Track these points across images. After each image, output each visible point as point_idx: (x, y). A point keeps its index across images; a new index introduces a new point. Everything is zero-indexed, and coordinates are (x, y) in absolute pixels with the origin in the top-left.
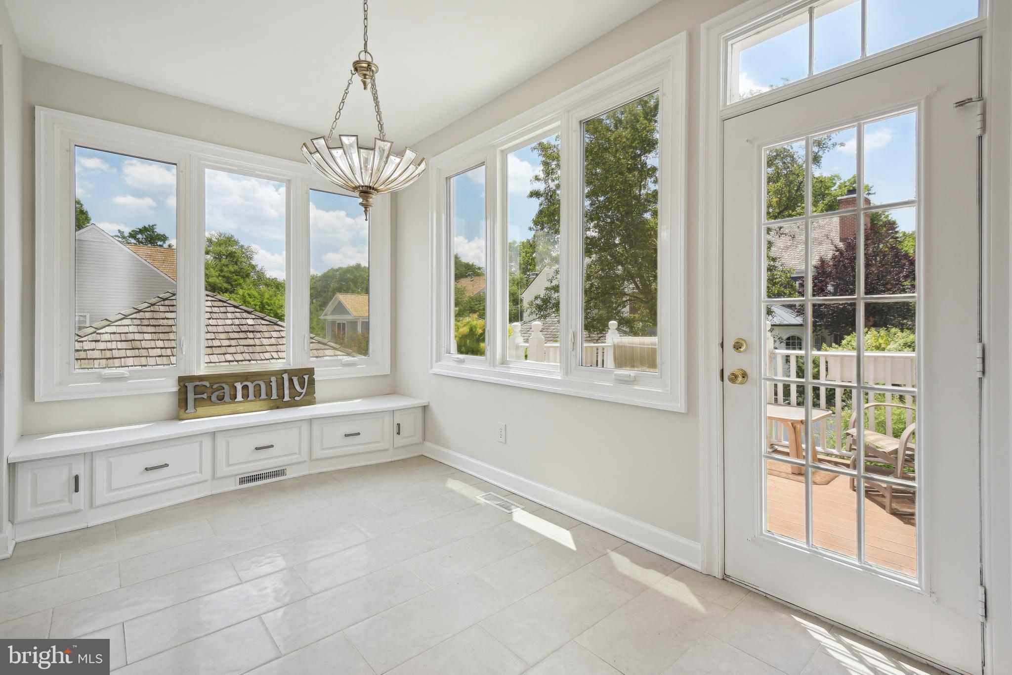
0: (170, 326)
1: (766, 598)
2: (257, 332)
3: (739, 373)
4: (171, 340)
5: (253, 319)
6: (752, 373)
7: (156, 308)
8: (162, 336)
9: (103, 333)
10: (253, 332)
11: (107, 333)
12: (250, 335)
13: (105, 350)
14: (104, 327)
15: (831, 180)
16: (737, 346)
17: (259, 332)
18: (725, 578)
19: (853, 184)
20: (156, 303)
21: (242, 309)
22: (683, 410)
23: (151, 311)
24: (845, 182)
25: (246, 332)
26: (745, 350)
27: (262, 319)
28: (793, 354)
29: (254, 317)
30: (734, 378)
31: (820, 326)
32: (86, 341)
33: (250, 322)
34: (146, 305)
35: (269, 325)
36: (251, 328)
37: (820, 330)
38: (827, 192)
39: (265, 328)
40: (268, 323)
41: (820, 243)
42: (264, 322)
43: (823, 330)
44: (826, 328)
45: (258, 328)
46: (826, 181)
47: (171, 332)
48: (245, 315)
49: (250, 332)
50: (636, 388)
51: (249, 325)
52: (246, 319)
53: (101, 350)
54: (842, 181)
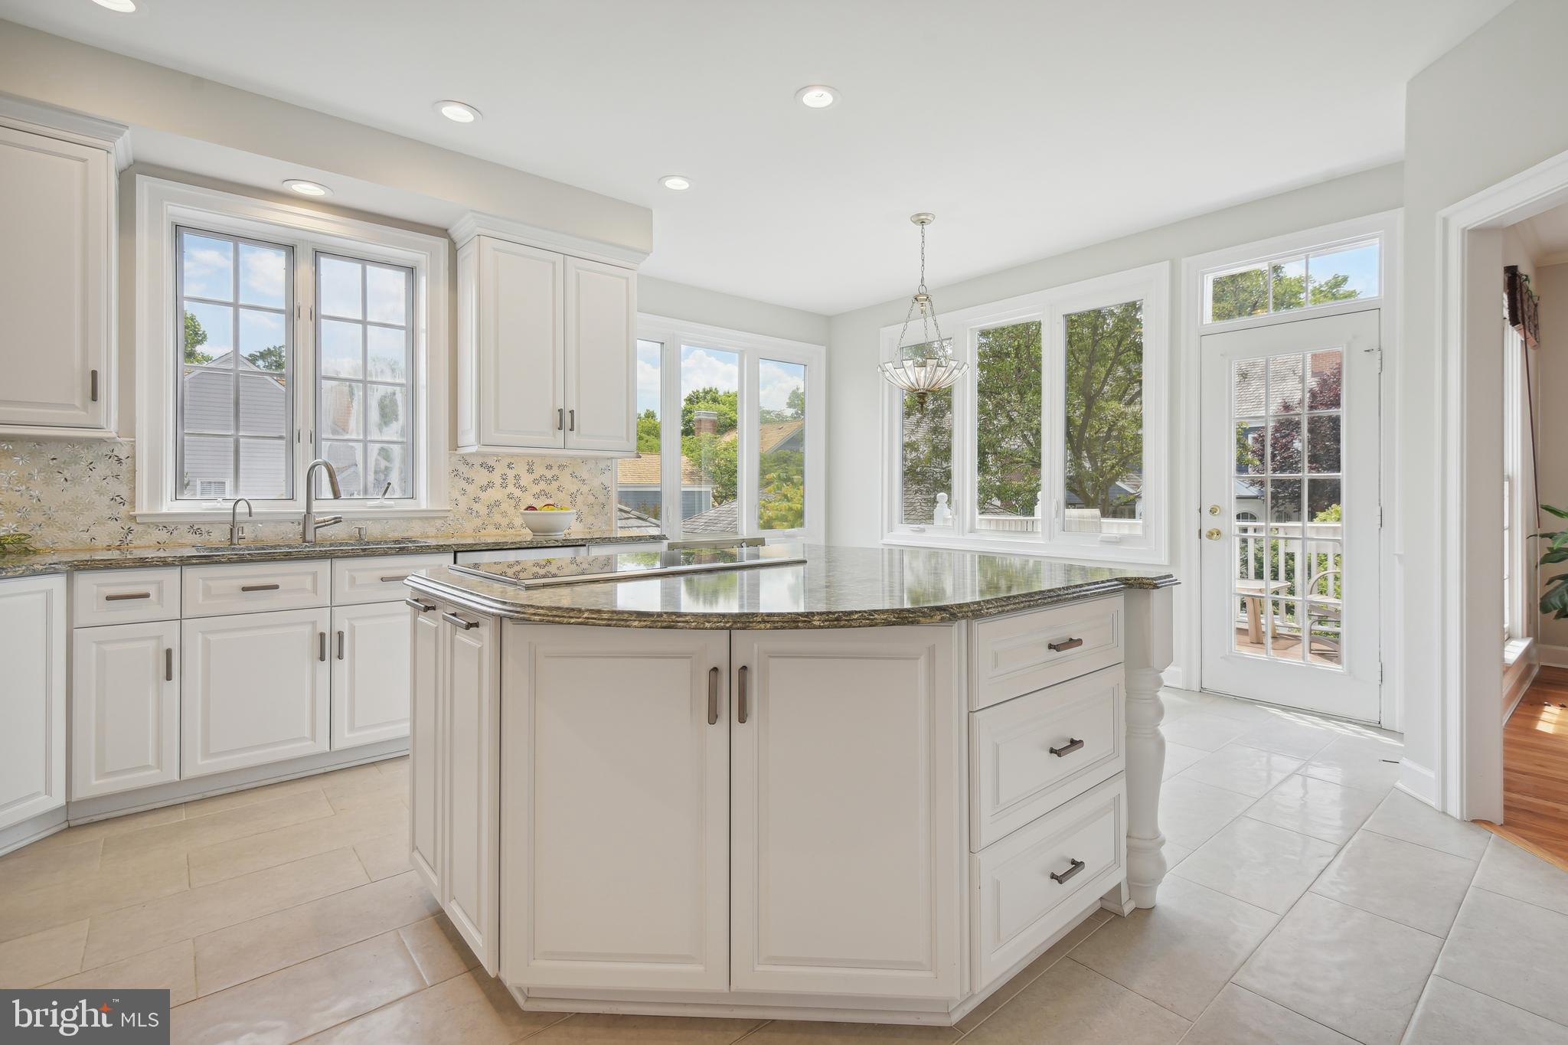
1: (1236, 699)
3: (1215, 532)
6: (1225, 531)
15: (1299, 283)
16: (1213, 511)
18: (1202, 690)
19: (1333, 289)
22: (1166, 563)
24: (1321, 286)
26: (1219, 514)
28: (1250, 526)
30: (1210, 535)
31: (1284, 498)
37: (1283, 504)
38: (1293, 300)
41: (1283, 379)
43: (1287, 505)
44: (1291, 502)
46: (1293, 284)
50: (1122, 547)
54: (1317, 285)
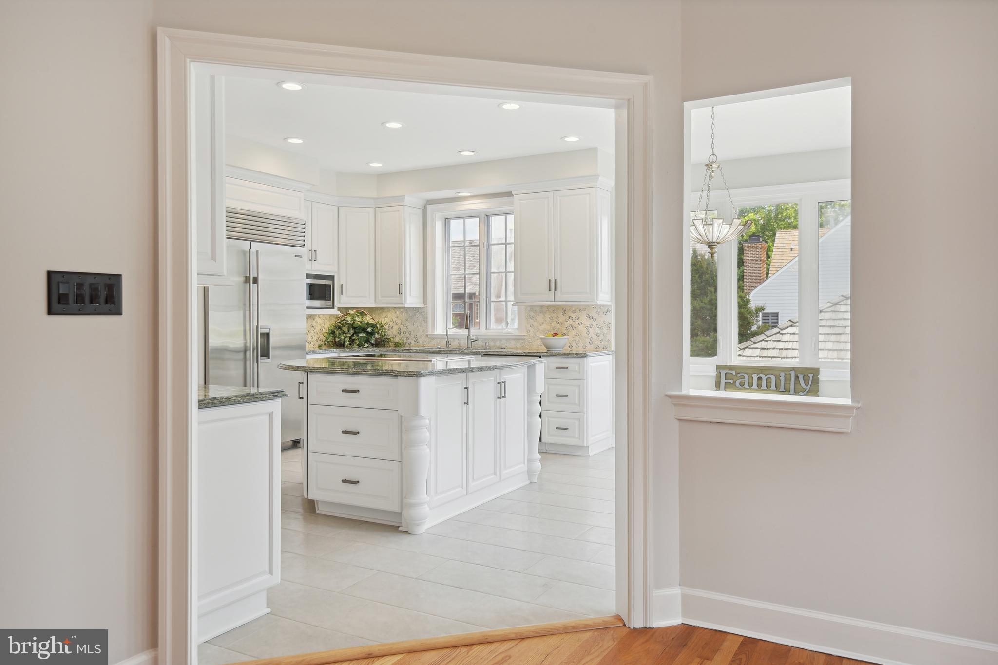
0: (844, 327)
4: (840, 342)
7: (838, 308)
8: (833, 338)
9: (785, 334)
11: (788, 333)
13: (782, 349)
14: (787, 328)
20: (838, 302)
23: (832, 311)
32: (770, 340)
34: (830, 305)
47: (843, 334)
53: (780, 349)
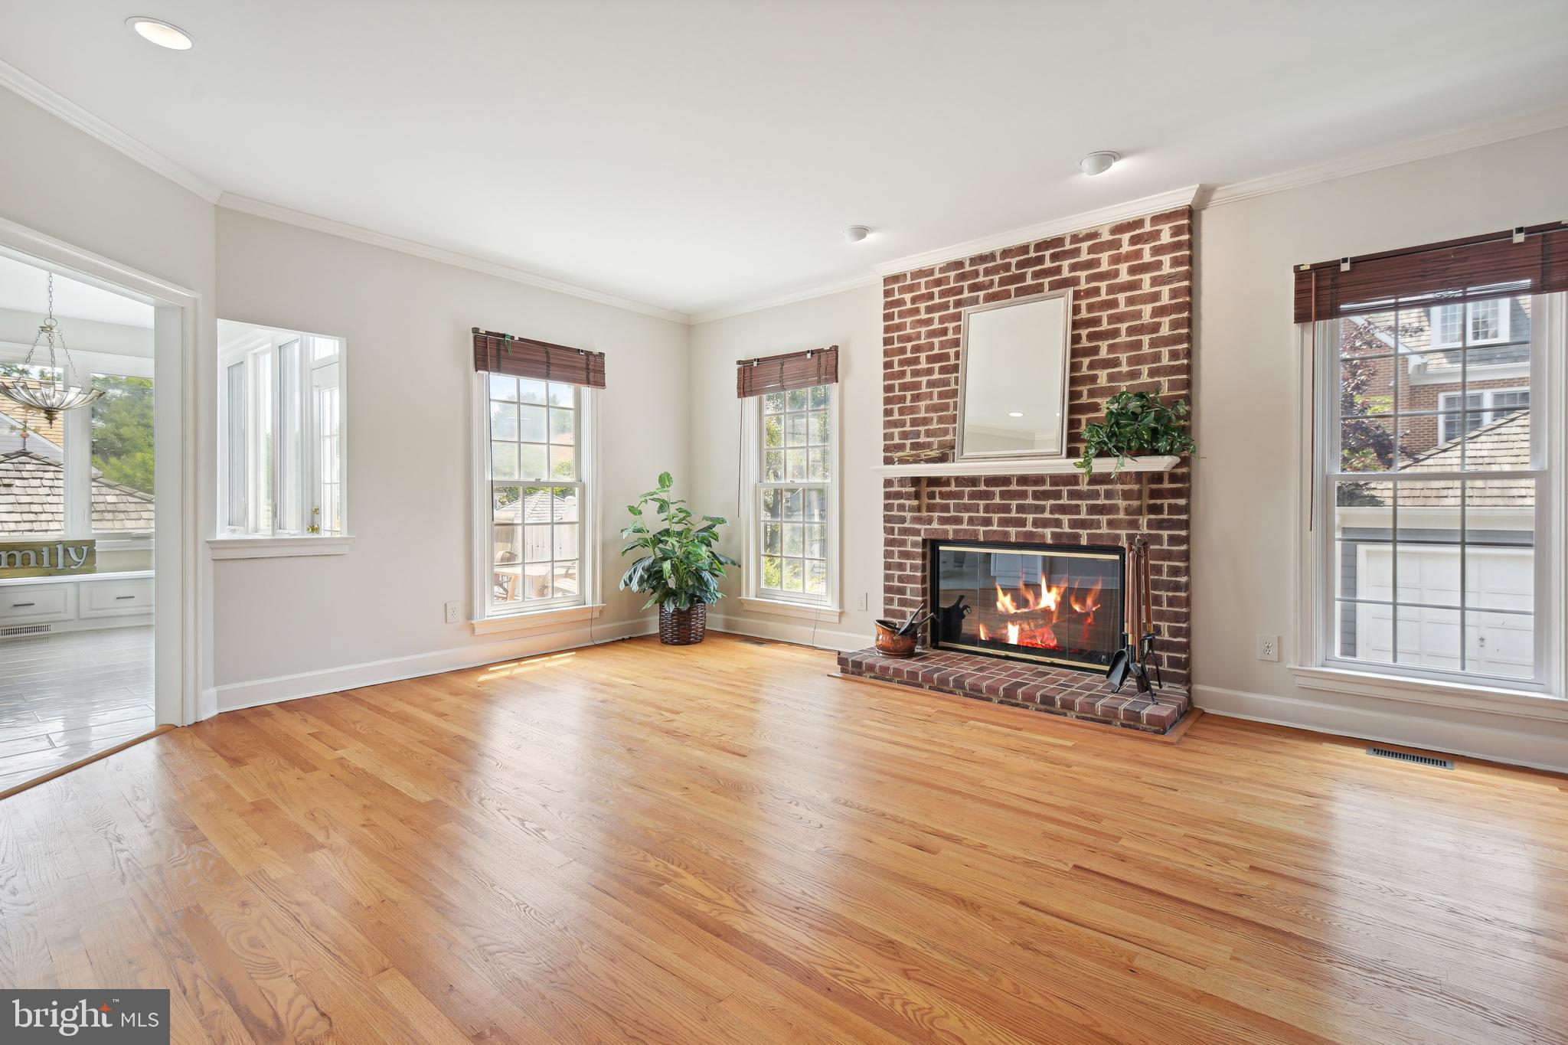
2: (119, 512)
5: (117, 495)
10: (113, 512)
12: (109, 516)
17: (124, 512)
21: (100, 483)
25: (103, 511)
27: (131, 495)
29: (118, 492)
33: (111, 499)
35: (140, 503)
36: (110, 507)
39: (132, 507)
40: (140, 501)
42: (131, 499)
45: (121, 507)
48: (105, 490)
49: (109, 512)
51: (108, 503)
52: (105, 495)
